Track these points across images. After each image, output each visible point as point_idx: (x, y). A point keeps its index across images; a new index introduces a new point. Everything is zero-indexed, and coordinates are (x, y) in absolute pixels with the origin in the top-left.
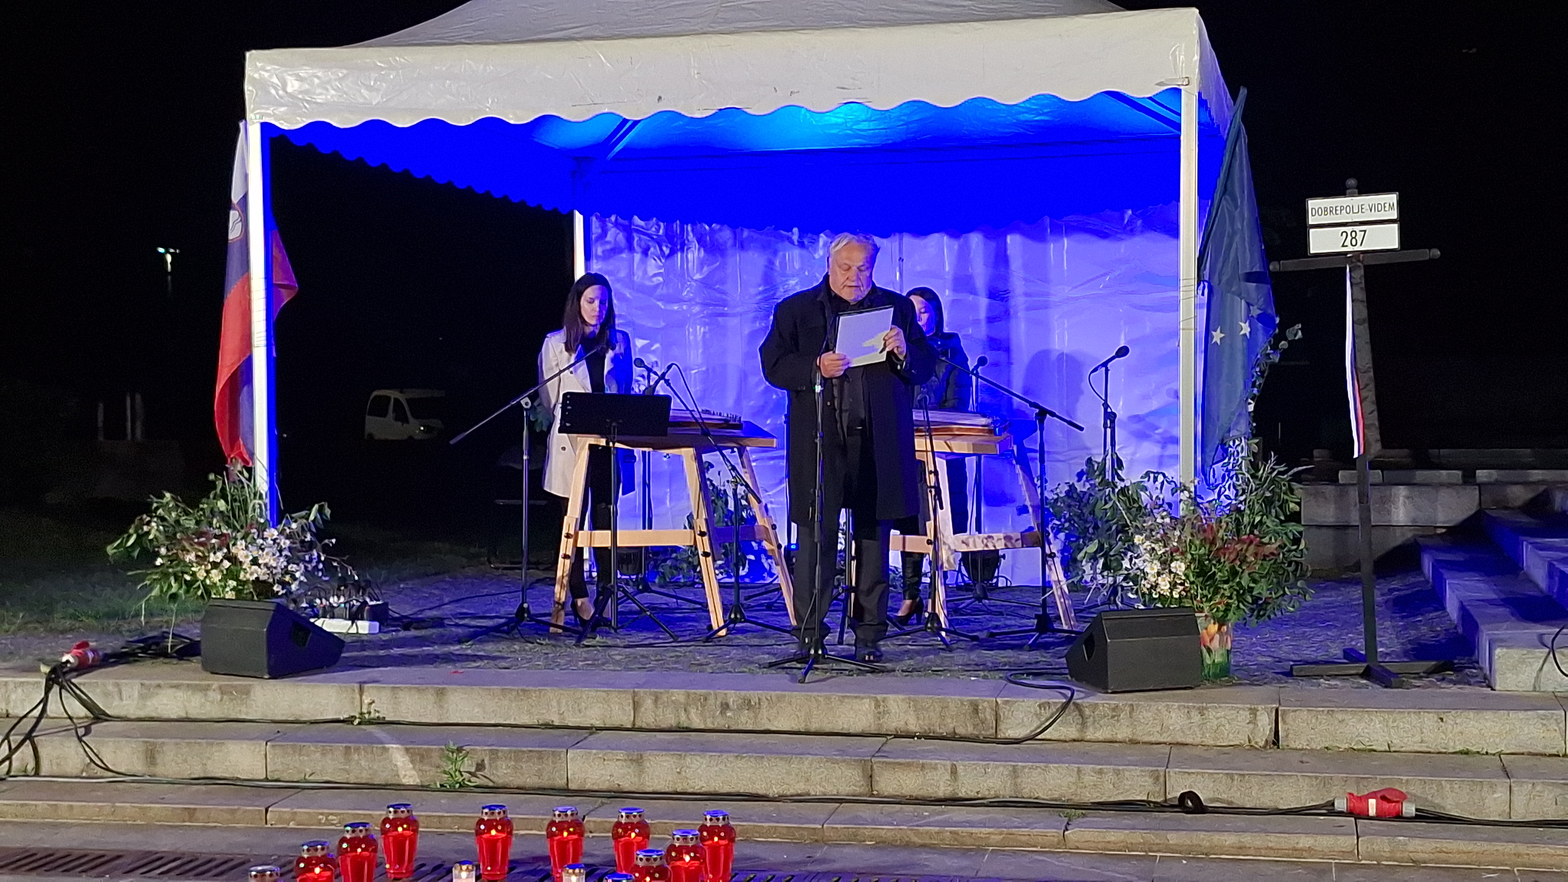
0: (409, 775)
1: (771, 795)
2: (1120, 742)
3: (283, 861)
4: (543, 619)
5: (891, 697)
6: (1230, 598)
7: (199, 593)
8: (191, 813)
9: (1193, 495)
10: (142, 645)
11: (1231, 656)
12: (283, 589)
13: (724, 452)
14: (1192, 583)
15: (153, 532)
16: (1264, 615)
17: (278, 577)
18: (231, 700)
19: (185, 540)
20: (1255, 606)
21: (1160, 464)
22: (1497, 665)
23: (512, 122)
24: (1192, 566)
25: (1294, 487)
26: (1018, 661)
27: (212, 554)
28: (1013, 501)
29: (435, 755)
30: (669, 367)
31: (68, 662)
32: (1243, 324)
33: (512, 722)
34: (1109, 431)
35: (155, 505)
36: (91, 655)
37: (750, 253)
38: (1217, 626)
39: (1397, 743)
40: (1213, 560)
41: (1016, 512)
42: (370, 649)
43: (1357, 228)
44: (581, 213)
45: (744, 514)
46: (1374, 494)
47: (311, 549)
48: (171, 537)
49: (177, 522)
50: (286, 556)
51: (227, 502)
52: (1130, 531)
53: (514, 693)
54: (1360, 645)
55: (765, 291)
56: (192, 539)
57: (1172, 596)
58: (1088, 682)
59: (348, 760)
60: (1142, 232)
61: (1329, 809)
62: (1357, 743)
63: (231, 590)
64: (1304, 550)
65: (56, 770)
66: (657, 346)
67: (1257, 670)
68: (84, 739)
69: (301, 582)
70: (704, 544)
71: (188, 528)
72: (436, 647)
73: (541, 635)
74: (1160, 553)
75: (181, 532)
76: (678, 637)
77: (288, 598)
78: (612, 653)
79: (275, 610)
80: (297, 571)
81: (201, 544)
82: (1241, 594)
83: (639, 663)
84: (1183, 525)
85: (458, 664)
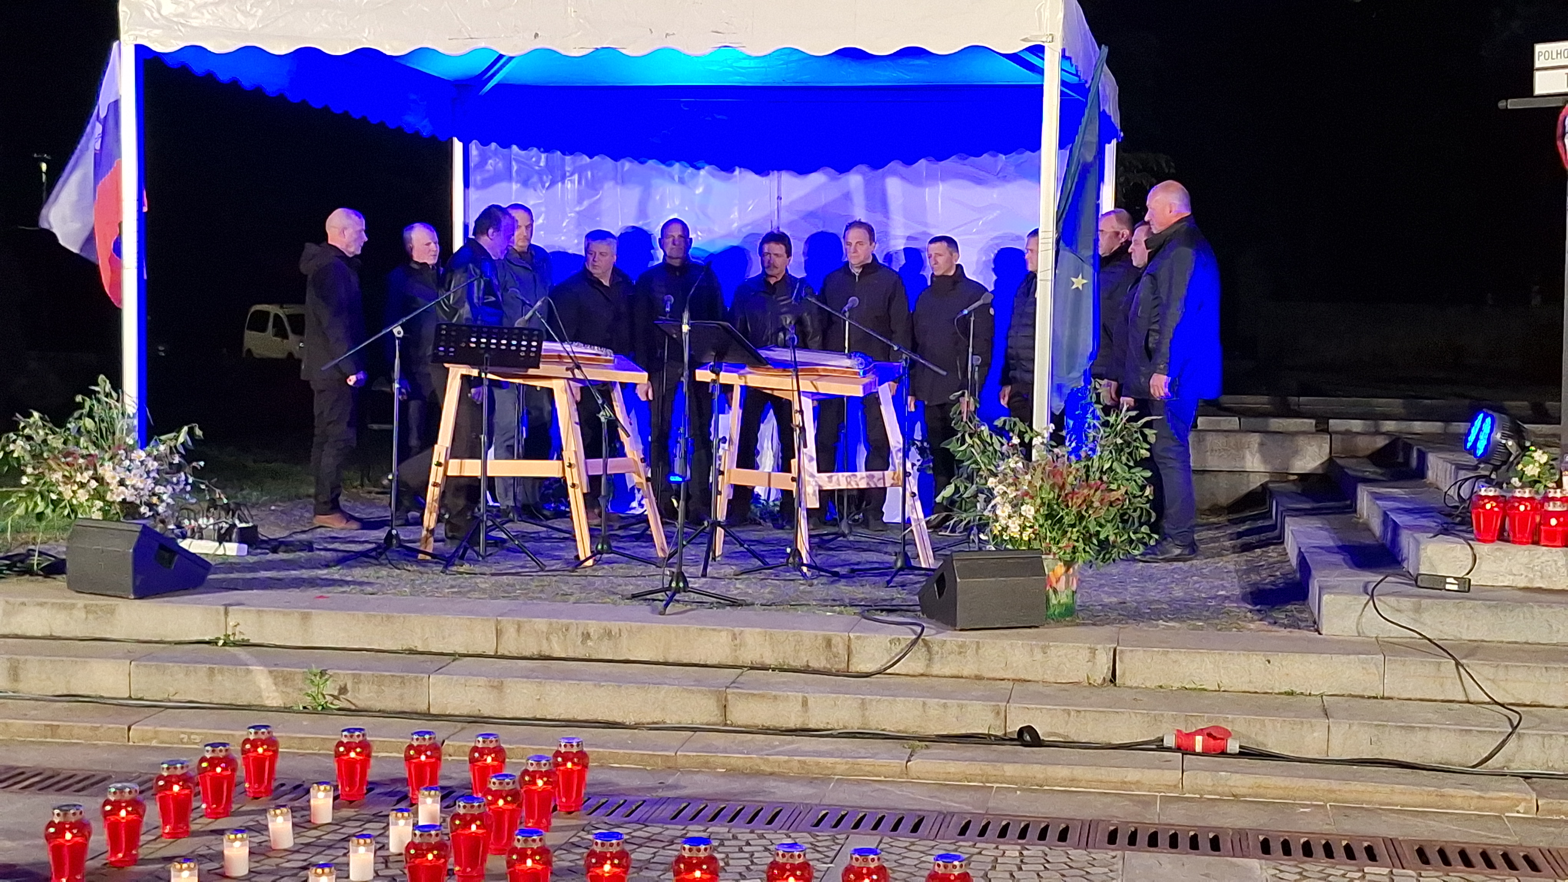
0: (272, 697)
1: (628, 723)
2: (966, 678)
3: (145, 778)
4: (413, 545)
5: (748, 630)
6: (1077, 541)
7: (66, 513)
8: (54, 729)
9: (1045, 441)
10: (8, 562)
11: (1076, 596)
12: (150, 511)
14: (1041, 526)
15: (20, 450)
16: (1109, 559)
17: (144, 499)
18: (97, 619)
19: (52, 459)
20: (1100, 549)
22: (1325, 610)
23: (388, 53)
24: (1042, 510)
26: (874, 598)
27: (78, 474)
29: (298, 678)
33: (376, 647)
35: (22, 424)
38: (1063, 569)
39: (1227, 683)
40: (1063, 502)
42: (238, 571)
44: (460, 141)
47: (178, 472)
48: (37, 456)
49: (45, 441)
50: (154, 478)
51: (94, 422)
52: (984, 475)
53: (379, 619)
56: (59, 459)
57: (1022, 539)
58: (938, 620)
59: (212, 681)
60: (1017, 179)
61: (1159, 745)
62: (1189, 683)
63: (98, 510)
67: (1102, 611)
69: (168, 504)
70: (571, 477)
71: (55, 447)
72: (304, 571)
73: (409, 561)
74: (1011, 496)
75: (49, 451)
76: (545, 566)
77: (155, 518)
78: (478, 581)
79: (142, 532)
80: (165, 493)
81: (68, 464)
82: (1087, 538)
83: (505, 591)
84: (1035, 470)
85: (324, 589)
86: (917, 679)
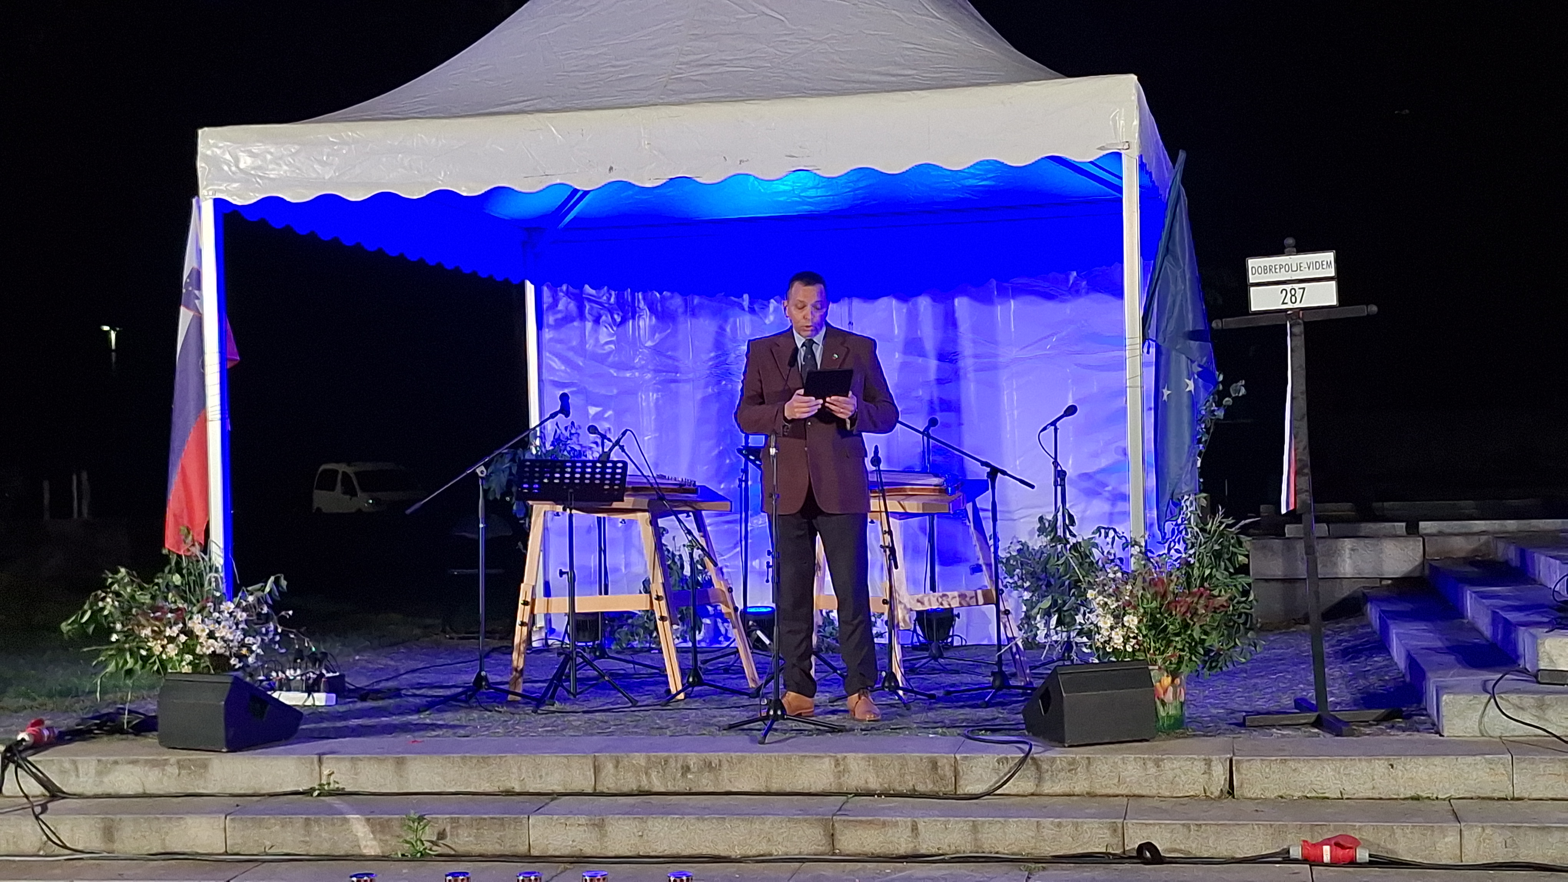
0: (370, 846)
1: (733, 857)
2: (1078, 795)
4: (502, 687)
5: (850, 755)
6: (1183, 650)
7: (155, 668)
9: (1143, 549)
10: (98, 721)
11: (1185, 708)
12: (240, 662)
13: (680, 516)
14: (1144, 636)
15: (108, 607)
16: (1216, 666)
17: (234, 650)
18: (189, 774)
19: (141, 615)
20: (1207, 658)
21: (1111, 521)
22: (1444, 710)
23: (465, 194)
24: (1145, 620)
25: (1242, 540)
26: (975, 718)
27: (168, 629)
28: (967, 560)
29: (395, 825)
30: (624, 434)
31: (23, 740)
32: (1187, 381)
33: (472, 790)
34: (1059, 488)
35: (110, 581)
36: (46, 733)
37: (701, 320)
38: (1170, 679)
39: (1350, 790)
40: (1166, 611)
41: (969, 571)
42: (328, 720)
43: (1296, 286)
44: (532, 283)
45: (700, 579)
46: (1319, 547)
47: (267, 622)
48: (126, 613)
49: (133, 597)
50: (243, 629)
51: (182, 576)
52: (1083, 586)
53: (475, 761)
54: (1311, 695)
55: (717, 357)
56: (148, 614)
57: (1125, 650)
58: (1044, 738)
59: (308, 833)
60: (1087, 293)
61: (1285, 857)
62: (1310, 792)
63: (187, 664)
64: (1255, 602)
65: (12, 849)
66: (610, 413)
67: (1211, 721)
68: (41, 817)
69: (258, 655)
70: (661, 609)
71: (143, 604)
72: (394, 717)
73: (499, 703)
74: (1112, 607)
75: (137, 607)
76: (637, 701)
77: (245, 671)
78: (571, 718)
79: (232, 683)
80: (254, 644)
81: (156, 619)
82: (1193, 646)
83: (598, 728)
84: (1135, 579)
85: (416, 734)
86: (1024, 798)
